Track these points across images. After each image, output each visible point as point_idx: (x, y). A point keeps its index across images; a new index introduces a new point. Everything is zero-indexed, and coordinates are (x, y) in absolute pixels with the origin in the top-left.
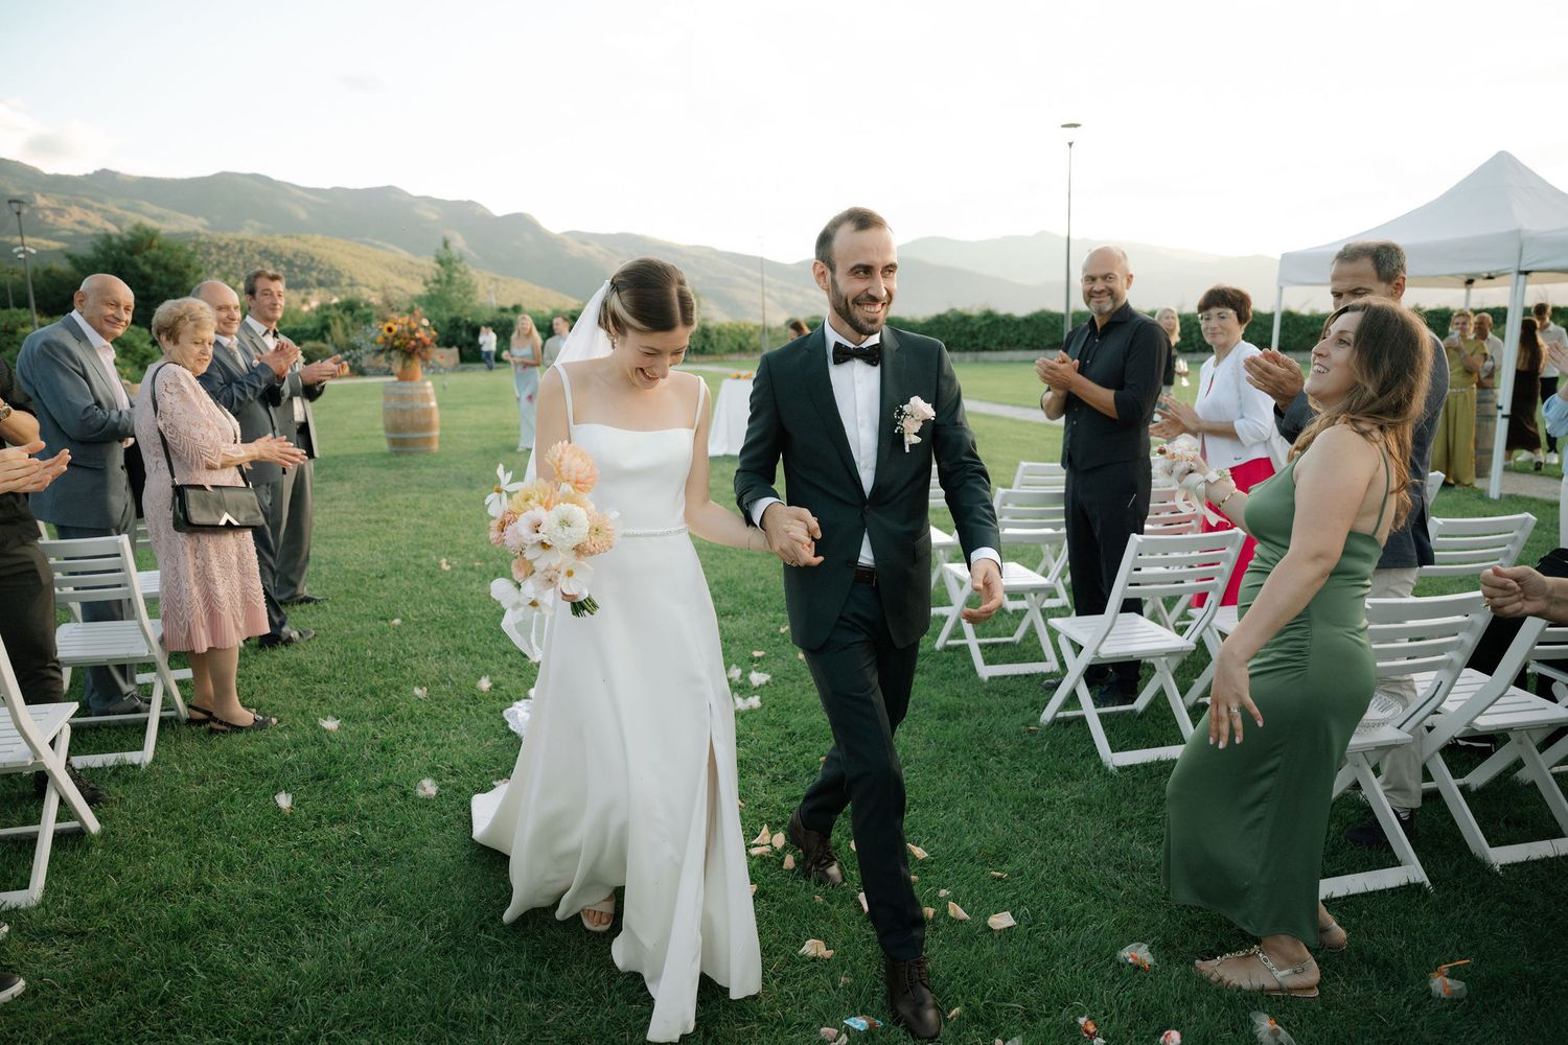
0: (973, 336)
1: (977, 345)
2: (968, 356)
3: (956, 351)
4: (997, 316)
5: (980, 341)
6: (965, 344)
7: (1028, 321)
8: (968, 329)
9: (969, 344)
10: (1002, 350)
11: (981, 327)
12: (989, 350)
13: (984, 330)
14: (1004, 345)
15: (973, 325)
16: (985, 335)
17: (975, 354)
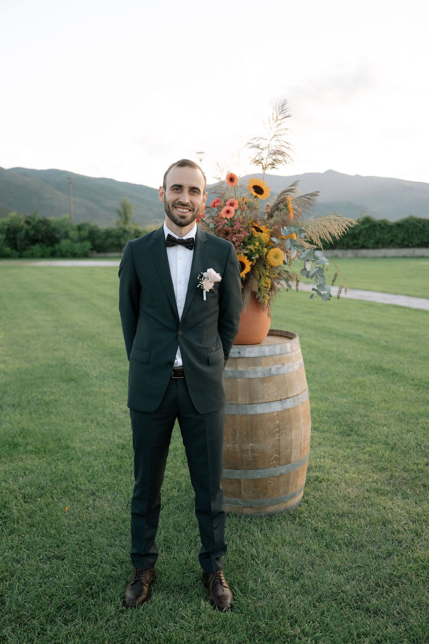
1: (357, 244)
2: (350, 253)
3: (340, 249)
4: (374, 222)
5: (361, 241)
6: (347, 244)
7: (399, 225)
9: (351, 243)
10: (378, 248)
11: (361, 230)
12: (368, 248)
13: (364, 233)
14: (379, 244)
16: (364, 236)
17: (355, 251)
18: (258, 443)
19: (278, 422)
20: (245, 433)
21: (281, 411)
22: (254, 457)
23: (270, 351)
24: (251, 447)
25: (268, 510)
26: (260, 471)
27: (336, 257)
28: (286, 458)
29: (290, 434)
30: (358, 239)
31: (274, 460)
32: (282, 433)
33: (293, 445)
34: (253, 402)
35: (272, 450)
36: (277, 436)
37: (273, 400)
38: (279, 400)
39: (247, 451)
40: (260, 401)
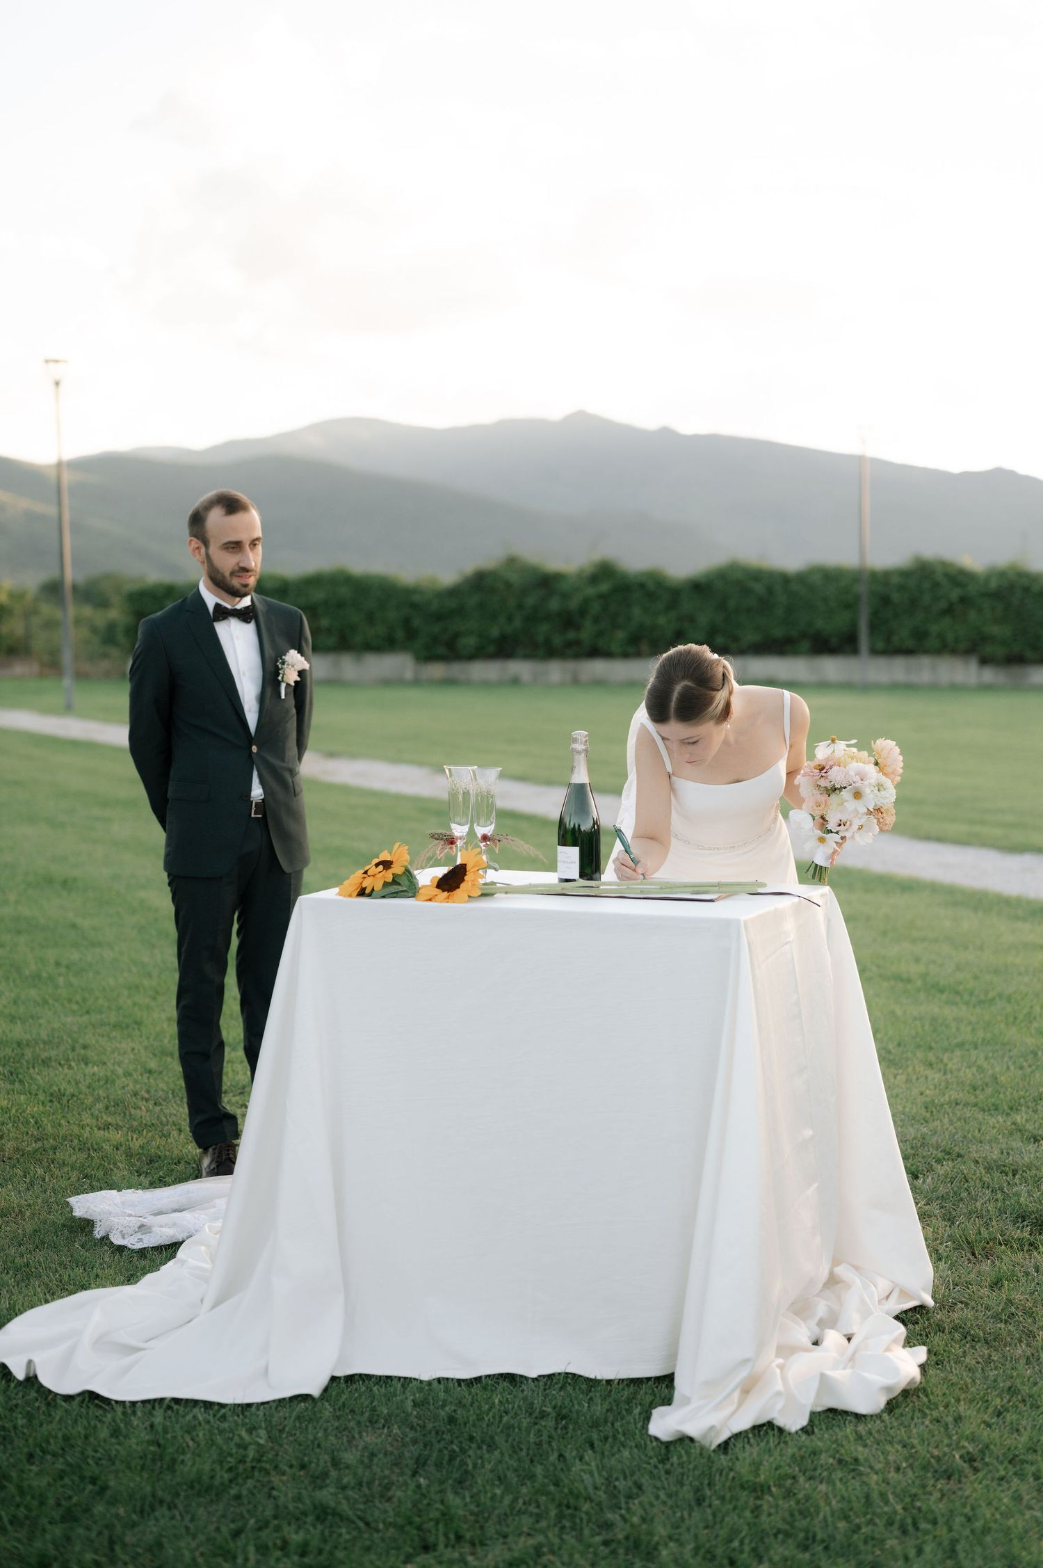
0: (568, 621)
1: (577, 642)
2: (556, 670)
3: (527, 657)
4: (625, 576)
5: (587, 633)
7: (700, 588)
8: (554, 604)
9: (557, 640)
11: (587, 602)
12: (606, 654)
13: (595, 608)
15: (565, 596)
16: (596, 620)
17: (571, 665)
27: (515, 682)
30: (578, 628)
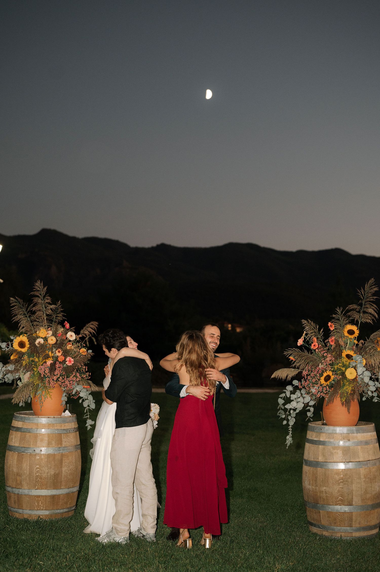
18: (329, 488)
19: (342, 476)
20: (321, 480)
21: (344, 469)
22: (327, 496)
23: (340, 431)
24: (325, 489)
25: (337, 535)
26: (331, 506)
28: (348, 501)
29: (351, 485)
31: (339, 501)
32: (345, 484)
33: (354, 493)
34: (327, 461)
35: (338, 494)
36: (342, 485)
37: (339, 462)
38: (343, 462)
39: (322, 491)
40: (330, 461)
